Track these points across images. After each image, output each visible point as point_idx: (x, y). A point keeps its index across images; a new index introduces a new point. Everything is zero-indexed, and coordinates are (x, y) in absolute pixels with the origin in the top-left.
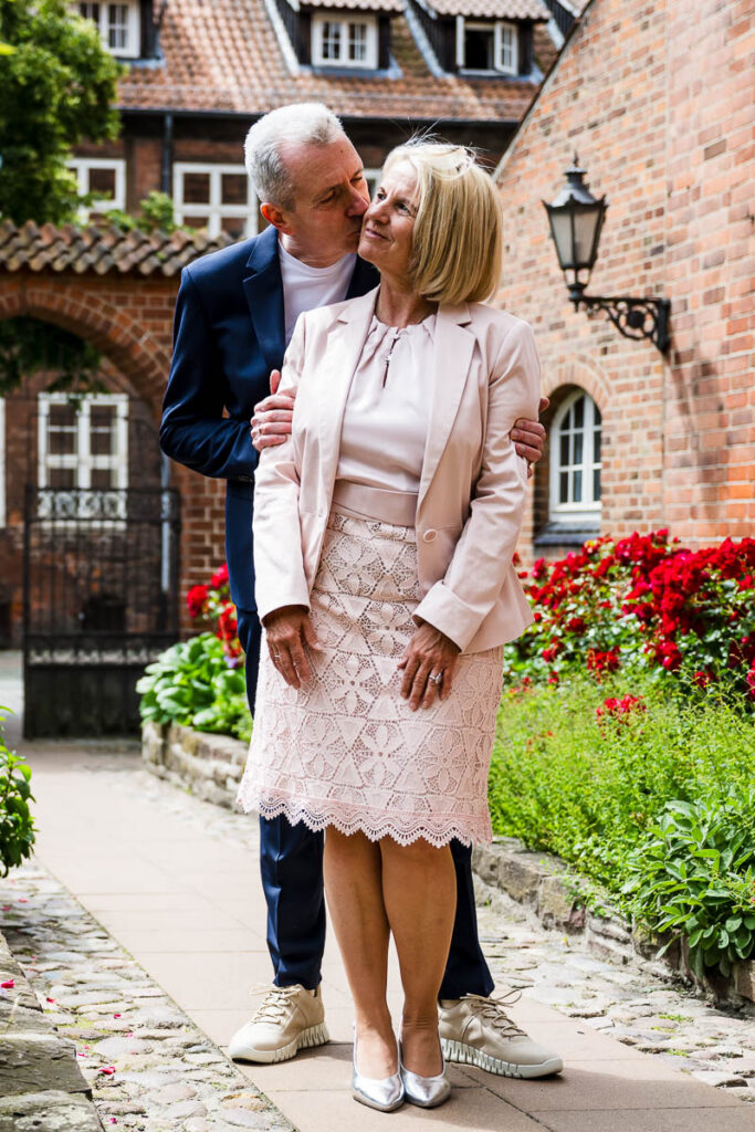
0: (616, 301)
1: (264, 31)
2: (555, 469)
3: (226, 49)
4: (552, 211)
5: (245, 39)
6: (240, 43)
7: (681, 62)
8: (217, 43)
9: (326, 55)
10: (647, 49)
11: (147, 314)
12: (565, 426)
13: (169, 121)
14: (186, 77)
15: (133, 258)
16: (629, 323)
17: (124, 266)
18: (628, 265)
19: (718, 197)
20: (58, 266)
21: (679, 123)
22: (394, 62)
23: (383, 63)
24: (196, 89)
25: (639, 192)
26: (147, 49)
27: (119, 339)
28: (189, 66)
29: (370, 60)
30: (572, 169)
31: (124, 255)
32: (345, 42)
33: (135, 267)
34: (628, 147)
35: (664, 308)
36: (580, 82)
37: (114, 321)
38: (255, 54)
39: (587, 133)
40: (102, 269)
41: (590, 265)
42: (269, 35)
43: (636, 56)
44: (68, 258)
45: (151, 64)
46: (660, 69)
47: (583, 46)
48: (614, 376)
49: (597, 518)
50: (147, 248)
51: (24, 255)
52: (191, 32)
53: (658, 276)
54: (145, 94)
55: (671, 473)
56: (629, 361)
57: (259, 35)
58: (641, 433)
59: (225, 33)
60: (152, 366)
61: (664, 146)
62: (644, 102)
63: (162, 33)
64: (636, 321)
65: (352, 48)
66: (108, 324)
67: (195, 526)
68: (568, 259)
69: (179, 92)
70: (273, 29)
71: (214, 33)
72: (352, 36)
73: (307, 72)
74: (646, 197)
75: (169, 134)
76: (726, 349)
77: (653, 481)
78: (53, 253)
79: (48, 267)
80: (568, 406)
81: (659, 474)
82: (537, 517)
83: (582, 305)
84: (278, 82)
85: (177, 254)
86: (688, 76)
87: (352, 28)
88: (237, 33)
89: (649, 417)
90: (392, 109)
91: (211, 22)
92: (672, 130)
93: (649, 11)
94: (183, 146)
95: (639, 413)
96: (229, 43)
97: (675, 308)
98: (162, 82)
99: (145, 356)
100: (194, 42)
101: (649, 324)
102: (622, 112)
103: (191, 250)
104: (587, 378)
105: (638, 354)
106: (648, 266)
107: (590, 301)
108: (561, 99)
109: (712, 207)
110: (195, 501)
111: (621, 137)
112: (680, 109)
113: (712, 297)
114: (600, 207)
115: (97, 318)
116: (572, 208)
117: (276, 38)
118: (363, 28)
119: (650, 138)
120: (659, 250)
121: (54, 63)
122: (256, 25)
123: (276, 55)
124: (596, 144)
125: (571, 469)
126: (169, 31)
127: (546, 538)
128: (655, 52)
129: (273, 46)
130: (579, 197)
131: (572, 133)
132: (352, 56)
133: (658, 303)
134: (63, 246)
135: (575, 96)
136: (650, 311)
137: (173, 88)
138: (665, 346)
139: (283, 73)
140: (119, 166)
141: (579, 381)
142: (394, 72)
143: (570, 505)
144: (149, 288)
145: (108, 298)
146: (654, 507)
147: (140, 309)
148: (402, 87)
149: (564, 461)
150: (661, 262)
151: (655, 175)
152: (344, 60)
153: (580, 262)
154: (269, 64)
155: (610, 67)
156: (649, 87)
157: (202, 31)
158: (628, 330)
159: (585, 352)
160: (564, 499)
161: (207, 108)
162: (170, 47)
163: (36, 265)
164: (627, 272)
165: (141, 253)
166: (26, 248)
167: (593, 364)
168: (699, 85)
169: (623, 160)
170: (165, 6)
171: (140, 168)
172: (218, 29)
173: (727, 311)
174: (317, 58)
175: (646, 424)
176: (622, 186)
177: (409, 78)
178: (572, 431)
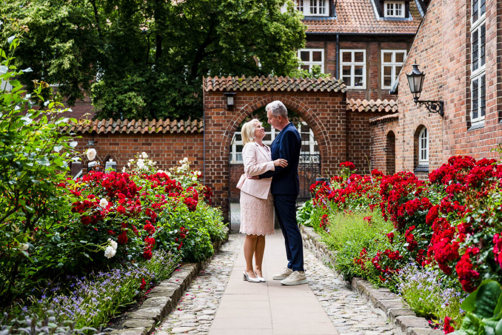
0: (428, 102)
1: (369, 7)
2: (420, 149)
3: (357, 13)
4: (408, 76)
5: (363, 10)
6: (361, 11)
7: (445, 33)
8: (354, 11)
9: (388, 14)
10: (438, 29)
11: (310, 103)
12: (422, 137)
13: (337, 36)
14: (344, 22)
15: (305, 86)
16: (431, 108)
17: (302, 89)
18: (434, 91)
19: (453, 72)
20: (282, 89)
21: (445, 51)
22: (410, 15)
23: (407, 16)
24: (346, 26)
25: (436, 70)
26: (332, 14)
27: (301, 111)
28: (345, 19)
29: (403, 15)
30: (414, 64)
31: (302, 86)
32: (394, 10)
33: (305, 89)
34: (434, 56)
35: (442, 103)
36: (423, 37)
37: (300, 105)
38: (366, 14)
39: (425, 52)
40: (295, 90)
41: (420, 92)
42: (371, 8)
43: (435, 30)
44: (285, 87)
45: (333, 18)
46: (441, 35)
47: (424, 26)
48: (432, 123)
49: (428, 163)
50: (310, 83)
51: (272, 86)
52: (346, 8)
53: (441, 94)
54: (330, 28)
55: (444, 151)
56: (435, 119)
57: (367, 8)
58: (437, 140)
59: (357, 8)
60: (311, 118)
61: (442, 57)
62: (437, 44)
63: (336, 8)
64: (434, 108)
65: (397, 11)
66: (298, 106)
67: (324, 165)
68: (413, 90)
69: (341, 27)
70: (372, 6)
71: (353, 8)
72: (397, 8)
73: (382, 19)
74: (438, 71)
75: (338, 40)
76: (455, 116)
77: (440, 153)
78: (281, 85)
79: (279, 90)
80: (423, 131)
81: (442, 151)
82: (415, 163)
83: (418, 103)
84: (373, 23)
85: (318, 85)
86: (447, 37)
87: (397, 5)
88: (360, 8)
89: (439, 135)
90: (409, 31)
91: (352, 4)
92: (443, 53)
93: (438, 18)
94: (343, 44)
95: (437, 134)
96: (358, 11)
97: (445, 104)
98: (336, 24)
99: (309, 115)
100: (347, 11)
101: (438, 108)
102: (432, 46)
103: (323, 83)
104: (426, 123)
105: (436, 116)
106: (439, 91)
107: (420, 102)
108: (419, 41)
109: (452, 76)
110: (324, 158)
111: (432, 54)
112: (445, 46)
113: (452, 101)
114: (422, 75)
115: (294, 104)
116: (414, 75)
117: (373, 9)
118: (400, 5)
119: (439, 54)
120: (441, 87)
121: (283, 28)
122: (367, 5)
123: (373, 14)
124: (427, 55)
125: (424, 149)
126: (339, 7)
127: (418, 169)
128: (440, 29)
129: (372, 11)
130: (415, 72)
131: (422, 52)
132: (397, 14)
133: (440, 102)
134: (284, 83)
135: (422, 41)
136: (438, 105)
137: (339, 26)
138: (442, 115)
139: (375, 20)
140: (322, 51)
141: (423, 124)
142: (411, 19)
143: (424, 160)
144: (310, 95)
145: (298, 99)
146: (441, 161)
147: (307, 101)
148: (413, 23)
149: (422, 148)
150: (442, 90)
151: (440, 65)
152: (394, 15)
153: (417, 91)
154: (370, 17)
155: (430, 33)
156: (438, 39)
157: (350, 7)
158: (432, 110)
159: (425, 115)
160: (422, 158)
161: (350, 32)
162: (339, 13)
163: (276, 89)
164: (434, 93)
165: (308, 85)
166: (273, 84)
167: (427, 119)
168: (449, 40)
169: (433, 60)
170: (336, 2)
171: (329, 51)
172: (355, 6)
173: (455, 105)
174: (386, 15)
175: (439, 137)
176: (433, 68)
177: (415, 21)
178: (424, 138)
